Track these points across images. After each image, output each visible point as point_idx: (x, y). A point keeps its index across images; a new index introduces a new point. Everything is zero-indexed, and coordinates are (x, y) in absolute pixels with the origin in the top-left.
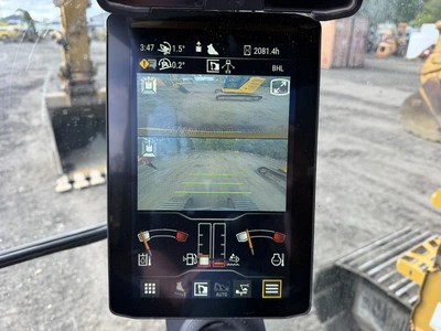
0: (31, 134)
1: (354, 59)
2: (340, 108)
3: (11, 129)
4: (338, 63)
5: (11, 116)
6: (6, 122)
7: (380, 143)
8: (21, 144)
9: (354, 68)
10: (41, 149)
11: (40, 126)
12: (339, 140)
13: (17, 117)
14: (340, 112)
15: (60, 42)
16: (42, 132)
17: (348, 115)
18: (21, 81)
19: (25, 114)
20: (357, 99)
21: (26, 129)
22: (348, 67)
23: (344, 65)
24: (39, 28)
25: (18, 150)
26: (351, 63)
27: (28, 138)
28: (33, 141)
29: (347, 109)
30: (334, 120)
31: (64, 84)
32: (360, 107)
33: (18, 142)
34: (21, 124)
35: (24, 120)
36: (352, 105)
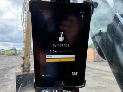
0: (9, 82)
1: (100, 59)
2: (98, 73)
3: (4, 80)
4: (96, 60)
5: (5, 76)
6: (3, 78)
7: (112, 84)
8: (6, 85)
9: (100, 61)
10: (11, 87)
11: (12, 79)
12: (99, 83)
13: (7, 77)
14: (98, 74)
15: (22, 58)
16: (13, 81)
17: (101, 75)
18: (10, 66)
19: (9, 76)
20: (102, 70)
21: (8, 80)
22: (98, 61)
23: (97, 60)
24: (17, 52)
25: (5, 87)
26: (99, 60)
27: (9, 83)
28: (10, 84)
29: (100, 73)
30: (97, 77)
31: (22, 68)
32: (104, 73)
33: (5, 85)
34: (8, 79)
35: (8, 78)
36: (102, 72)
